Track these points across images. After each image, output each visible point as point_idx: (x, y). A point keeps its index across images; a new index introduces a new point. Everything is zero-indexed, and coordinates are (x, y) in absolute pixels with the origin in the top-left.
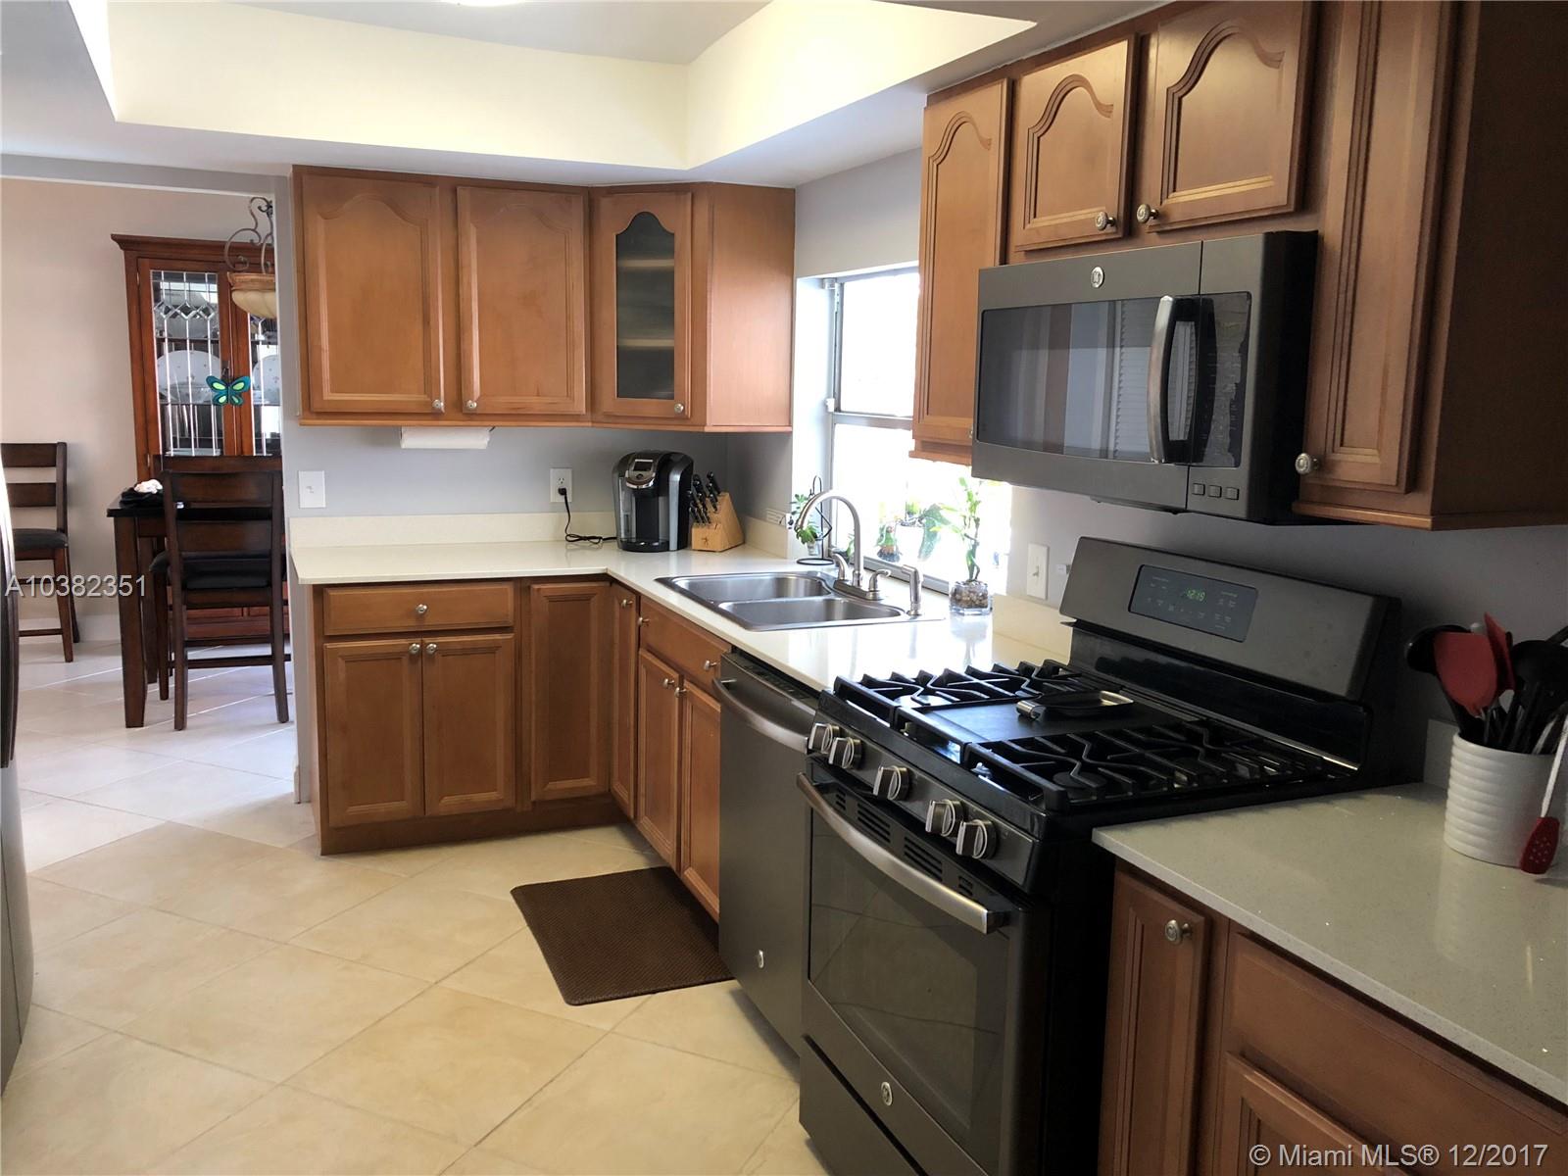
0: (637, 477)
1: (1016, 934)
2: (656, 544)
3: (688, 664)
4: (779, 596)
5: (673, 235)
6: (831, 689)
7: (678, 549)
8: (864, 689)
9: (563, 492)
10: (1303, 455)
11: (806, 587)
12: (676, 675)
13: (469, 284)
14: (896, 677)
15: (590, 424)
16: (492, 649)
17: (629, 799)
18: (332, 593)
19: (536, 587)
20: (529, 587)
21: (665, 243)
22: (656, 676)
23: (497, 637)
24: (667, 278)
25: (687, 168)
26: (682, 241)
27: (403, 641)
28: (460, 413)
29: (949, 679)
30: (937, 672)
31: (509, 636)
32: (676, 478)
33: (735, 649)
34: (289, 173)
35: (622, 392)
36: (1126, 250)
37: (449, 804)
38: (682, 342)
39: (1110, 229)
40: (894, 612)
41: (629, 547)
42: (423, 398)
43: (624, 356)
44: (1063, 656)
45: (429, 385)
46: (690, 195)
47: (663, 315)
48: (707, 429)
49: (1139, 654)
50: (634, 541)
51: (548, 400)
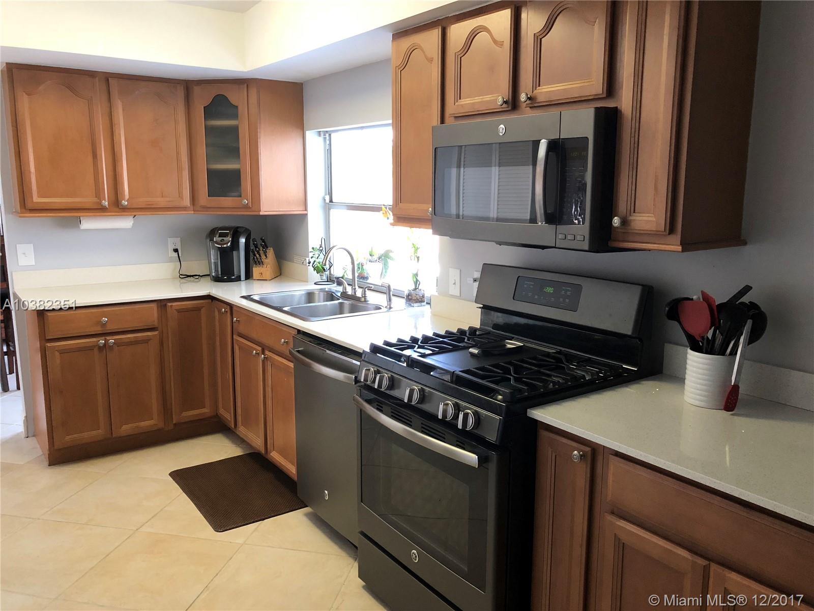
0: (221, 241)
1: (493, 467)
2: (233, 277)
3: (268, 341)
4: (309, 303)
5: (237, 107)
6: (367, 349)
7: (246, 279)
8: (385, 347)
9: (176, 251)
10: (616, 218)
11: (324, 297)
12: (260, 349)
13: (120, 135)
14: (400, 340)
15: (193, 212)
16: (146, 341)
17: (231, 419)
18: (49, 314)
19: (169, 304)
20: (166, 305)
21: (231, 111)
22: (246, 351)
23: (149, 334)
24: (235, 130)
25: (246, 71)
26: (242, 110)
27: (94, 340)
28: (117, 207)
30: (419, 336)
31: (156, 333)
32: (243, 240)
33: (299, 331)
34: (5, 66)
35: (211, 194)
36: (513, 117)
37: (126, 429)
38: (244, 165)
39: (504, 105)
40: (378, 308)
41: (217, 279)
42: (96, 200)
43: (211, 174)
44: (477, 325)
45: (98, 193)
46: (246, 85)
47: (234, 152)
48: (261, 213)
49: (522, 321)
50: (220, 276)
51: (168, 199)
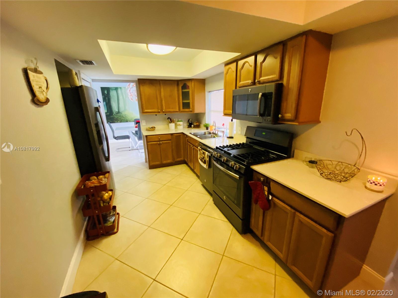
1: (242, 179)
3: (194, 144)
4: (205, 135)
6: (215, 148)
8: (220, 148)
10: (280, 115)
12: (192, 145)
14: (224, 146)
15: (179, 113)
16: (169, 143)
17: (187, 161)
18: (148, 136)
19: (174, 134)
21: (188, 87)
22: (190, 146)
23: (169, 141)
24: (188, 92)
25: (190, 77)
26: (190, 87)
27: (157, 142)
28: (162, 112)
29: (230, 145)
31: (170, 141)
33: (200, 142)
34: (137, 80)
35: (183, 108)
36: (254, 86)
37: (165, 162)
38: (190, 101)
39: (252, 84)
40: (220, 136)
43: (183, 103)
46: (191, 80)
47: (188, 98)
48: (195, 113)
49: (255, 141)
51: (174, 110)
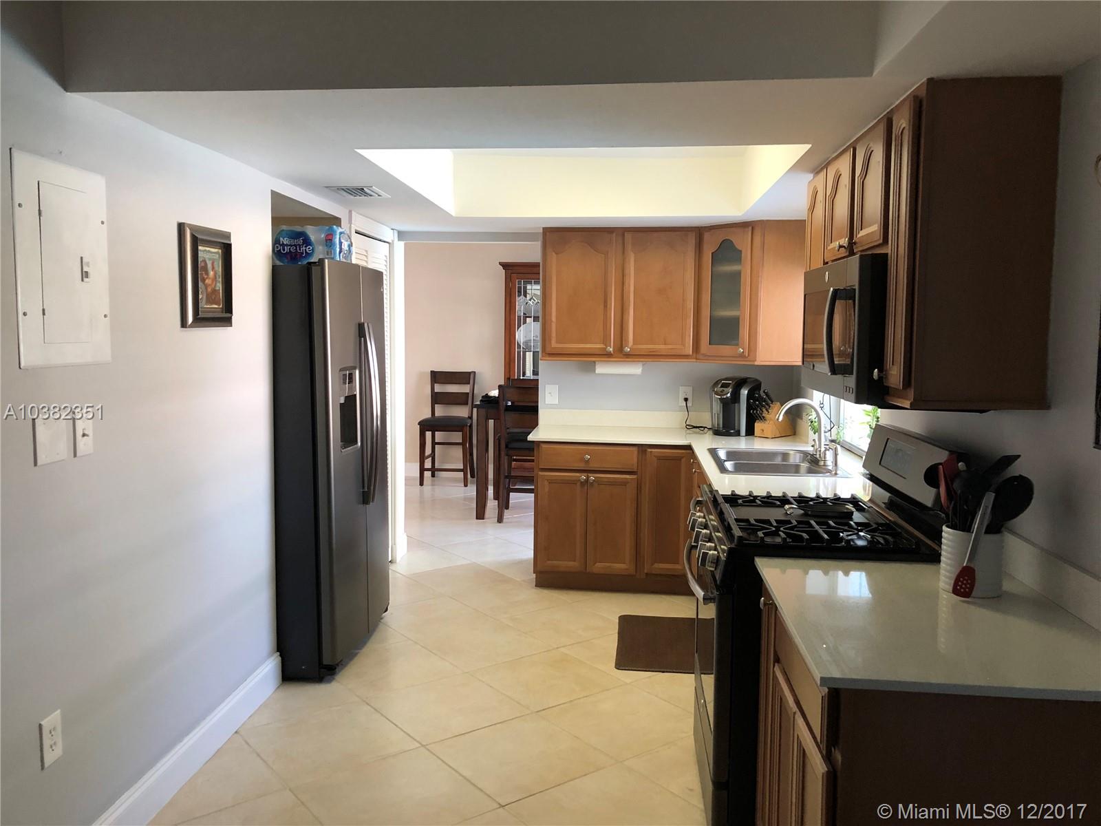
0: (721, 392)
2: (732, 431)
5: (741, 251)
7: (746, 435)
9: (686, 400)
13: (629, 286)
15: (695, 360)
16: (624, 483)
18: (544, 446)
19: (649, 450)
20: (646, 450)
21: (736, 256)
23: (628, 476)
24: (738, 275)
25: (740, 215)
26: (746, 255)
27: (578, 474)
28: (620, 354)
31: (635, 477)
32: (744, 392)
34: (541, 231)
35: (712, 342)
37: (599, 567)
38: (744, 313)
41: (717, 433)
42: (602, 346)
43: (713, 321)
45: (605, 340)
46: (750, 228)
47: (735, 299)
48: (756, 363)
50: (721, 429)
51: (670, 347)
